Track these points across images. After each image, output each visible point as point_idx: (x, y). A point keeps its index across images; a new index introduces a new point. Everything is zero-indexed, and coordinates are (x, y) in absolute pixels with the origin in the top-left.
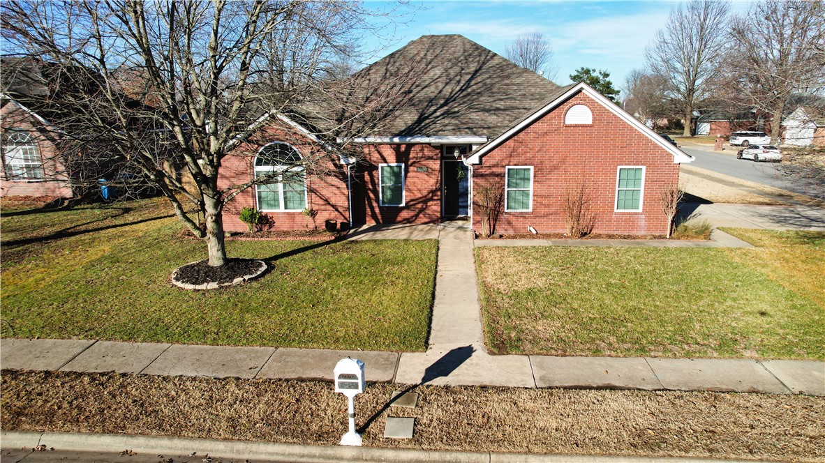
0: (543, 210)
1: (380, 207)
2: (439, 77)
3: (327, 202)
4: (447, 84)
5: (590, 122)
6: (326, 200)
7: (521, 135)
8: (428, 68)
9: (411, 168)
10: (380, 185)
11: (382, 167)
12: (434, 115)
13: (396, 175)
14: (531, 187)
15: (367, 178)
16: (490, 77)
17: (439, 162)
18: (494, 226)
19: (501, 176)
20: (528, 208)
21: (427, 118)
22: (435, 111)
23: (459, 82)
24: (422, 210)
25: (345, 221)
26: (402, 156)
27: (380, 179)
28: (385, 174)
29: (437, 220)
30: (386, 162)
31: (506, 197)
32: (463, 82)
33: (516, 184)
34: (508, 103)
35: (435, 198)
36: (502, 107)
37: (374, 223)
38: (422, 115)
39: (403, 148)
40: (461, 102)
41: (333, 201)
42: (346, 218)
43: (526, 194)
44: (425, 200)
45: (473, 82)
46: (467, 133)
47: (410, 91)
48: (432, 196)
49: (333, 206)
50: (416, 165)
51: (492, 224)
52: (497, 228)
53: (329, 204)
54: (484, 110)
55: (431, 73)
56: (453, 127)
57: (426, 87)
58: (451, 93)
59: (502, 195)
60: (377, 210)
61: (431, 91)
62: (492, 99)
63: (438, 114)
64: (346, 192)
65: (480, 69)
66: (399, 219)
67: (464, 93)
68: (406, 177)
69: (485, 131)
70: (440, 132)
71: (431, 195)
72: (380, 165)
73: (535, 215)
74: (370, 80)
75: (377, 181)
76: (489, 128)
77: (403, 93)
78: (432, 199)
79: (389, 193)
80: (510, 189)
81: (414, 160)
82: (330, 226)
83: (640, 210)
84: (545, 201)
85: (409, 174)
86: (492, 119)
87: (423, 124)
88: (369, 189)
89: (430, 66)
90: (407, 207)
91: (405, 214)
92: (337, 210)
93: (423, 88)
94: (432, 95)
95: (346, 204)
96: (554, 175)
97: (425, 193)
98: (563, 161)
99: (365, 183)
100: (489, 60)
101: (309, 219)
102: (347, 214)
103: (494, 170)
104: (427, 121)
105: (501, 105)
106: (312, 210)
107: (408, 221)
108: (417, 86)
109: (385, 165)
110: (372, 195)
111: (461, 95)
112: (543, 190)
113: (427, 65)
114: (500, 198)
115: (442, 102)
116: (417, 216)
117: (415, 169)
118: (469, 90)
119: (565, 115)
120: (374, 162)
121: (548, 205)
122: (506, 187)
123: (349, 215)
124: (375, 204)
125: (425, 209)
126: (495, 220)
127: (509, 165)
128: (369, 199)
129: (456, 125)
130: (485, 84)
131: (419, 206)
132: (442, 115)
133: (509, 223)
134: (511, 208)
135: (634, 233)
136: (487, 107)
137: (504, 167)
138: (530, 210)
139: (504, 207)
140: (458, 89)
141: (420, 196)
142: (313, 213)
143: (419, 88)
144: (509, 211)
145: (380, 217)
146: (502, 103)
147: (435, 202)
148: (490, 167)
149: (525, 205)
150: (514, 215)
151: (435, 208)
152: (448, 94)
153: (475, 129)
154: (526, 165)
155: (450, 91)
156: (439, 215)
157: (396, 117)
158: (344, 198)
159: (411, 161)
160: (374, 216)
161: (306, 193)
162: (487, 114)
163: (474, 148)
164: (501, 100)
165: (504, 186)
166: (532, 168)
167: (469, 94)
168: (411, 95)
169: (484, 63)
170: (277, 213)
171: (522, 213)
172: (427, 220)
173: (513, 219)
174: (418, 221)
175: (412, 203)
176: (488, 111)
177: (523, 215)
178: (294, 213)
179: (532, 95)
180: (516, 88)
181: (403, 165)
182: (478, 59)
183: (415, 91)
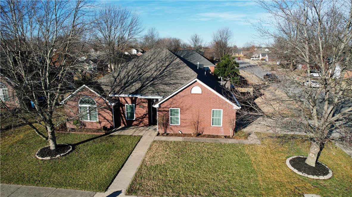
0: (184, 125)
1: (126, 120)
2: (153, 68)
3: (105, 118)
4: (155, 71)
5: (200, 93)
6: (104, 118)
7: (175, 97)
9: (137, 106)
10: (126, 112)
11: (127, 105)
12: (147, 85)
13: (132, 108)
14: (179, 116)
15: (121, 109)
16: (173, 68)
17: (147, 104)
18: (166, 130)
19: (168, 111)
20: (178, 124)
21: (144, 86)
22: (148, 83)
23: (160, 70)
24: (141, 122)
25: (112, 126)
26: (134, 101)
27: (126, 109)
28: (128, 107)
29: (147, 125)
30: (128, 103)
31: (170, 119)
32: (162, 70)
33: (174, 114)
34: (175, 81)
35: (146, 117)
36: (172, 83)
37: (123, 126)
38: (143, 85)
39: (134, 98)
40: (159, 80)
41: (107, 118)
42: (112, 124)
43: (178, 118)
44: (142, 118)
45: (166, 70)
46: (156, 94)
47: (141, 74)
48: (145, 116)
49: (107, 120)
50: (139, 105)
51: (165, 129)
52: (167, 130)
53: (105, 119)
54: (166, 84)
55: (151, 66)
56: (152, 92)
57: (147, 72)
59: (168, 119)
61: (148, 75)
62: (170, 79)
63: (149, 85)
64: (112, 115)
65: (170, 64)
66: (133, 124)
68: (135, 109)
69: (163, 94)
70: (146, 94)
71: (144, 116)
72: (126, 104)
73: (181, 126)
74: (127, 69)
75: (124, 110)
76: (165, 92)
77: (138, 75)
78: (145, 117)
79: (129, 115)
80: (171, 117)
81: (138, 103)
82: (105, 128)
83: (221, 126)
84: (185, 121)
85: (136, 108)
86: (167, 88)
87: (142, 89)
88: (122, 113)
89: (151, 63)
90: (136, 120)
91: (135, 123)
92: (108, 121)
93: (146, 73)
94: (148, 76)
95: (112, 119)
96: (187, 112)
97: (142, 115)
98: (191, 107)
99: (120, 110)
100: (174, 60)
101: (99, 124)
102: (112, 123)
103: (165, 109)
105: (172, 82)
106: (100, 121)
107: (136, 125)
108: (144, 72)
109: (127, 104)
110: (123, 115)
111: (159, 76)
112: (184, 117)
113: (150, 62)
114: (168, 120)
115: (152, 79)
116: (140, 123)
117: (139, 106)
118: (163, 74)
119: (191, 90)
120: (123, 103)
121: (186, 123)
122: (170, 116)
123: (113, 123)
124: (124, 118)
125: (142, 121)
126: (166, 128)
127: (170, 108)
128: (122, 117)
129: (153, 91)
130: (170, 72)
131: (140, 120)
132: (150, 85)
133: (171, 129)
134: (172, 123)
135: (219, 134)
137: (169, 108)
138: (179, 124)
139: (169, 123)
140: (159, 74)
141: (140, 116)
142: (100, 122)
143: (145, 73)
144: (171, 124)
145: (126, 123)
146: (173, 81)
147: (146, 119)
148: (163, 108)
149: (177, 123)
150: (173, 126)
151: (146, 121)
152: (155, 76)
153: (159, 93)
154: (177, 108)
155: (156, 74)
156: (148, 123)
157: (133, 86)
158: (111, 117)
159: (137, 103)
160: (124, 123)
161: (97, 115)
162: (166, 86)
163: (159, 100)
164: (173, 79)
165: (169, 115)
166: (179, 109)
167: (162, 76)
168: (141, 76)
169: (172, 62)
170: (87, 122)
171: (176, 125)
172: (143, 125)
173: (173, 128)
174: (140, 126)
175: (137, 119)
177: (177, 126)
178: (93, 122)
179: (185, 78)
180: (180, 74)
181: (134, 105)
182: (170, 60)
183: (143, 74)
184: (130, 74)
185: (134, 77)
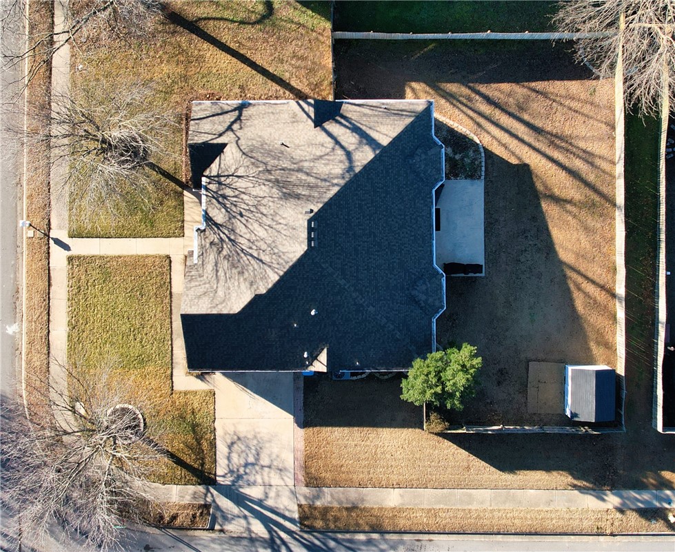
2: (256, 235)
4: (249, 240)
8: (266, 227)
16: (254, 269)
21: (218, 228)
22: (224, 233)
23: (251, 248)
32: (250, 251)
34: (222, 278)
36: (219, 274)
38: (221, 225)
47: (241, 215)
55: (260, 229)
57: (246, 226)
58: (240, 243)
65: (263, 263)
67: (239, 252)
69: (201, 262)
76: (203, 265)
77: (240, 211)
87: (213, 227)
93: (244, 225)
94: (238, 231)
100: (273, 270)
104: (216, 229)
105: (221, 273)
108: (247, 221)
113: (269, 226)
115: (232, 237)
118: (242, 255)
129: (205, 246)
130: (247, 265)
132: (221, 238)
136: (219, 265)
140: (244, 248)
143: (245, 222)
152: (239, 241)
155: (242, 242)
157: (220, 209)
162: (213, 264)
164: (225, 274)
167: (238, 254)
168: (239, 217)
169: (270, 266)
176: (216, 265)
179: (229, 294)
182: (274, 262)
183: (242, 220)
184: (243, 196)
185: (235, 206)
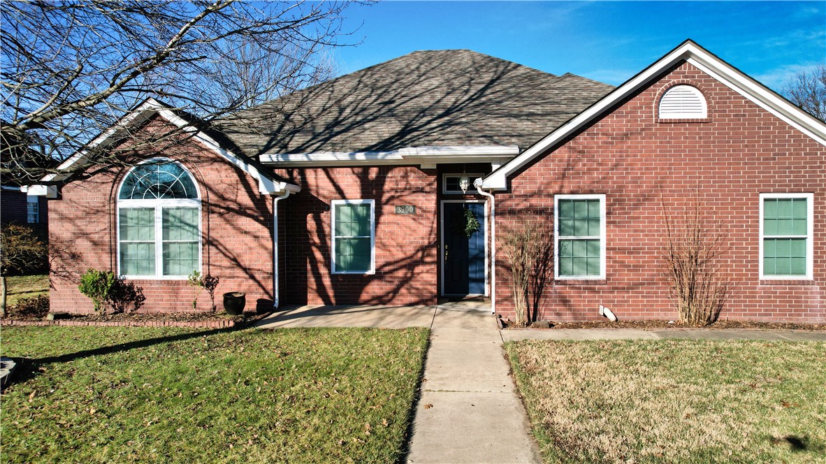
0: (627, 277)
1: (332, 277)
2: (437, 87)
3: (236, 262)
4: (448, 94)
5: (703, 115)
6: (234, 260)
8: (421, 79)
9: (386, 208)
10: (334, 237)
11: (337, 207)
12: (428, 127)
13: (362, 221)
14: (602, 233)
15: (311, 224)
16: (514, 86)
17: (434, 197)
18: (536, 306)
19: (547, 212)
20: (597, 273)
22: (429, 122)
23: (467, 91)
24: (405, 281)
25: (266, 297)
26: (371, 188)
27: (333, 227)
28: (343, 218)
29: (431, 300)
30: (344, 197)
31: (556, 252)
32: (473, 91)
33: (574, 228)
34: (548, 108)
35: (428, 259)
36: (540, 112)
37: (320, 304)
38: (407, 126)
39: (373, 173)
40: (471, 112)
41: (246, 261)
42: (267, 292)
43: (592, 244)
44: (411, 264)
45: (489, 91)
46: (482, 143)
47: (391, 102)
48: (423, 257)
49: (245, 270)
50: (396, 202)
51: (532, 303)
52: (542, 309)
53: (239, 265)
54: (509, 115)
55: (425, 84)
56: (459, 136)
57: (416, 97)
58: (455, 102)
59: (549, 249)
60: (327, 281)
61: (426, 101)
62: (521, 104)
63: (434, 125)
64: (269, 244)
65: (498, 78)
66: (364, 296)
67: (476, 102)
68: (377, 222)
69: (514, 140)
71: (420, 254)
72: (334, 203)
73: (612, 285)
74: (332, 92)
75: (327, 230)
76: (520, 136)
77: (380, 104)
78: (421, 262)
79: (348, 252)
80: (563, 238)
81: (393, 193)
82: (234, 303)
83: (809, 276)
84: (630, 260)
85: (383, 219)
86: (524, 126)
87: (408, 137)
88: (314, 244)
89: (423, 78)
90: (379, 275)
91: (375, 289)
92: (252, 277)
93: (412, 99)
94: (426, 106)
95: (268, 268)
96: (643, 212)
97: (410, 250)
98: (660, 185)
99: (307, 233)
100: (510, 71)
101: (205, 292)
102: (269, 287)
103: (535, 201)
104: (415, 134)
105: (538, 109)
106: (209, 277)
107: (380, 300)
108: (403, 96)
109: (343, 202)
110: (318, 255)
111: (471, 105)
112: (625, 238)
113: (420, 77)
114: (546, 254)
115: (441, 112)
116: (395, 291)
117: (393, 209)
118: (484, 99)
119: (658, 103)
120: (324, 197)
121: (636, 268)
122: (556, 233)
123: (273, 286)
124: (323, 270)
125: (410, 279)
126: (538, 295)
127: (560, 193)
128: (314, 262)
129: (464, 133)
130: (507, 93)
131: (401, 273)
132: (440, 125)
133: (564, 301)
134: (566, 273)
135: (800, 320)
136: (515, 112)
137: (551, 196)
138: (602, 276)
139: (553, 271)
140: (466, 98)
141: (400, 255)
142: (210, 283)
143: (406, 99)
144: (563, 278)
145: (331, 293)
146: (539, 107)
147: (428, 267)
148: (526, 197)
149: (592, 267)
150: (572, 286)
151: (427, 277)
152: (450, 103)
153: (496, 138)
154: (591, 192)
155: (453, 100)
156: (434, 289)
157: (365, 130)
158: (266, 256)
159: (385, 197)
160: (321, 291)
161: (200, 246)
162: (514, 120)
163: (495, 167)
164: (536, 104)
165: (553, 231)
166: (602, 198)
167: (483, 104)
168: (393, 105)
169: (503, 73)
170: (150, 282)
171: (587, 282)
172: (413, 299)
173: (570, 293)
174: (398, 301)
175: (387, 269)
176: (516, 116)
177: (590, 287)
178: (177, 283)
180: (557, 92)
181: (373, 203)
182: (494, 69)
183: (398, 102)
184: (345, 102)
185: (363, 110)
